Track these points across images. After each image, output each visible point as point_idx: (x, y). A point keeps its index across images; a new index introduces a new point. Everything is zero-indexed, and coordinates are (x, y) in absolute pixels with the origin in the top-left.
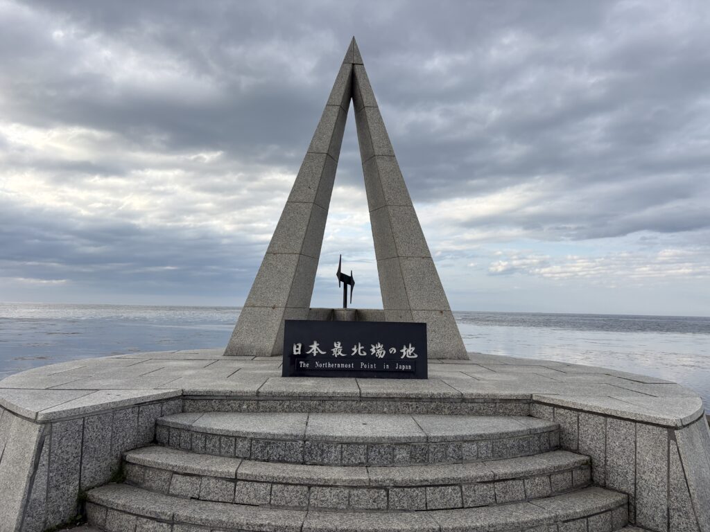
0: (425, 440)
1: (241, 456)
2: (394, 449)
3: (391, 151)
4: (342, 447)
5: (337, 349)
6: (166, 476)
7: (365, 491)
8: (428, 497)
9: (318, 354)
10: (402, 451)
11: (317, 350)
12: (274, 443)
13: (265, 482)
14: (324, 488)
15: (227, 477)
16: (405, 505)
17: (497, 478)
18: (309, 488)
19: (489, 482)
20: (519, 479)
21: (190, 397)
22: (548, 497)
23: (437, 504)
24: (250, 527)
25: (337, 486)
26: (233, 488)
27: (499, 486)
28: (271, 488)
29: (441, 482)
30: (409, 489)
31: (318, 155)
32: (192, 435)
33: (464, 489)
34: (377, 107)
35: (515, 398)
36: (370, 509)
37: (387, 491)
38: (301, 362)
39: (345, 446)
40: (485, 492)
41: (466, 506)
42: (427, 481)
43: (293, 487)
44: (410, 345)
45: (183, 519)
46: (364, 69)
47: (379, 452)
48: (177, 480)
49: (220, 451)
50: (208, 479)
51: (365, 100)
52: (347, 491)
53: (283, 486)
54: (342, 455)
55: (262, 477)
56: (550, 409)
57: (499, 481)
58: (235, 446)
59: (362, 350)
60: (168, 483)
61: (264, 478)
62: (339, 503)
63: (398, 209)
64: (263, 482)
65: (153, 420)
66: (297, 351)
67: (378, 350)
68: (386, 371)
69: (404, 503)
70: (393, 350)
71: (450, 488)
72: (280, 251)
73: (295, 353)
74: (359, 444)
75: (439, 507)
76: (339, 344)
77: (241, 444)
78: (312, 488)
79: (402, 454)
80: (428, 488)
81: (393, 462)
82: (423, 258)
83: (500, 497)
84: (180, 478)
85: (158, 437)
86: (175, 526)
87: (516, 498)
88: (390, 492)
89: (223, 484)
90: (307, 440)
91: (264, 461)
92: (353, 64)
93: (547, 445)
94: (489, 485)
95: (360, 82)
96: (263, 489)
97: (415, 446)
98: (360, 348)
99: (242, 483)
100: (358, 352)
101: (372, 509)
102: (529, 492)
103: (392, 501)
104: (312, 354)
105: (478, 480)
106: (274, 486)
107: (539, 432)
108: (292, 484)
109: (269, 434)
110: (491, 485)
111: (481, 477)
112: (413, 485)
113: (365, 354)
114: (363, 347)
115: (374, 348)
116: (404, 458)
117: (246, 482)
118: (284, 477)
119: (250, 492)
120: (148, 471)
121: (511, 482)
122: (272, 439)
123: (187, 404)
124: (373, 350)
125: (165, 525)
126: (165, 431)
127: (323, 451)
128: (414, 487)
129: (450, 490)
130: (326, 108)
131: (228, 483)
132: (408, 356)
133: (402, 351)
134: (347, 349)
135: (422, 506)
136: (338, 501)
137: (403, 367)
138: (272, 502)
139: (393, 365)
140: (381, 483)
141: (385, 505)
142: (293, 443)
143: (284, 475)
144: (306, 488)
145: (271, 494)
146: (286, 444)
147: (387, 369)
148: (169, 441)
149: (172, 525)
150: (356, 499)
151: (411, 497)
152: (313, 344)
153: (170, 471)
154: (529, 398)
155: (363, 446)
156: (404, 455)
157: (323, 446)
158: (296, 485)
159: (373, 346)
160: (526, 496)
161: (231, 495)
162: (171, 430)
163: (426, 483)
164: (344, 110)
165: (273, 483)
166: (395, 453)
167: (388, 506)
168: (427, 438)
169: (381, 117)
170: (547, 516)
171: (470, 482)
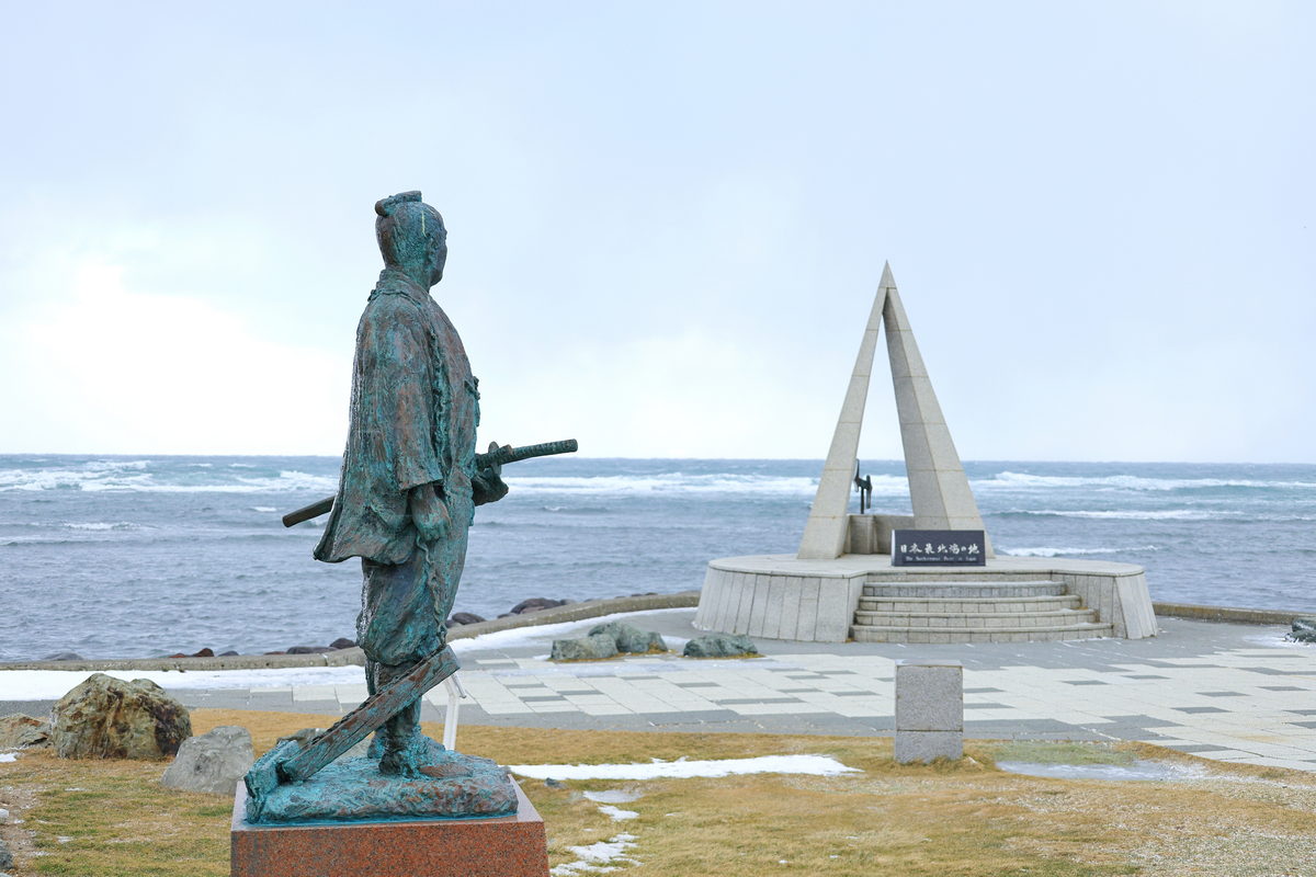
3: (925, 372)
5: (929, 548)
9: (917, 552)
11: (916, 549)
21: (872, 574)
31: (861, 378)
34: (911, 331)
38: (905, 557)
41: (1026, 611)
44: (975, 545)
46: (897, 293)
51: (900, 323)
52: (977, 605)
56: (1061, 575)
63: (933, 427)
66: (904, 550)
67: (955, 549)
68: (960, 562)
70: (964, 549)
72: (835, 468)
73: (903, 553)
76: (930, 545)
82: (956, 471)
92: (887, 288)
93: (1059, 592)
95: (894, 304)
100: (942, 550)
104: (913, 553)
107: (1054, 585)
113: (946, 551)
114: (945, 547)
124: (951, 549)
127: (960, 592)
132: (973, 552)
133: (969, 549)
134: (935, 549)
137: (971, 559)
139: (964, 557)
147: (960, 560)
152: (913, 546)
154: (1050, 570)
159: (951, 546)
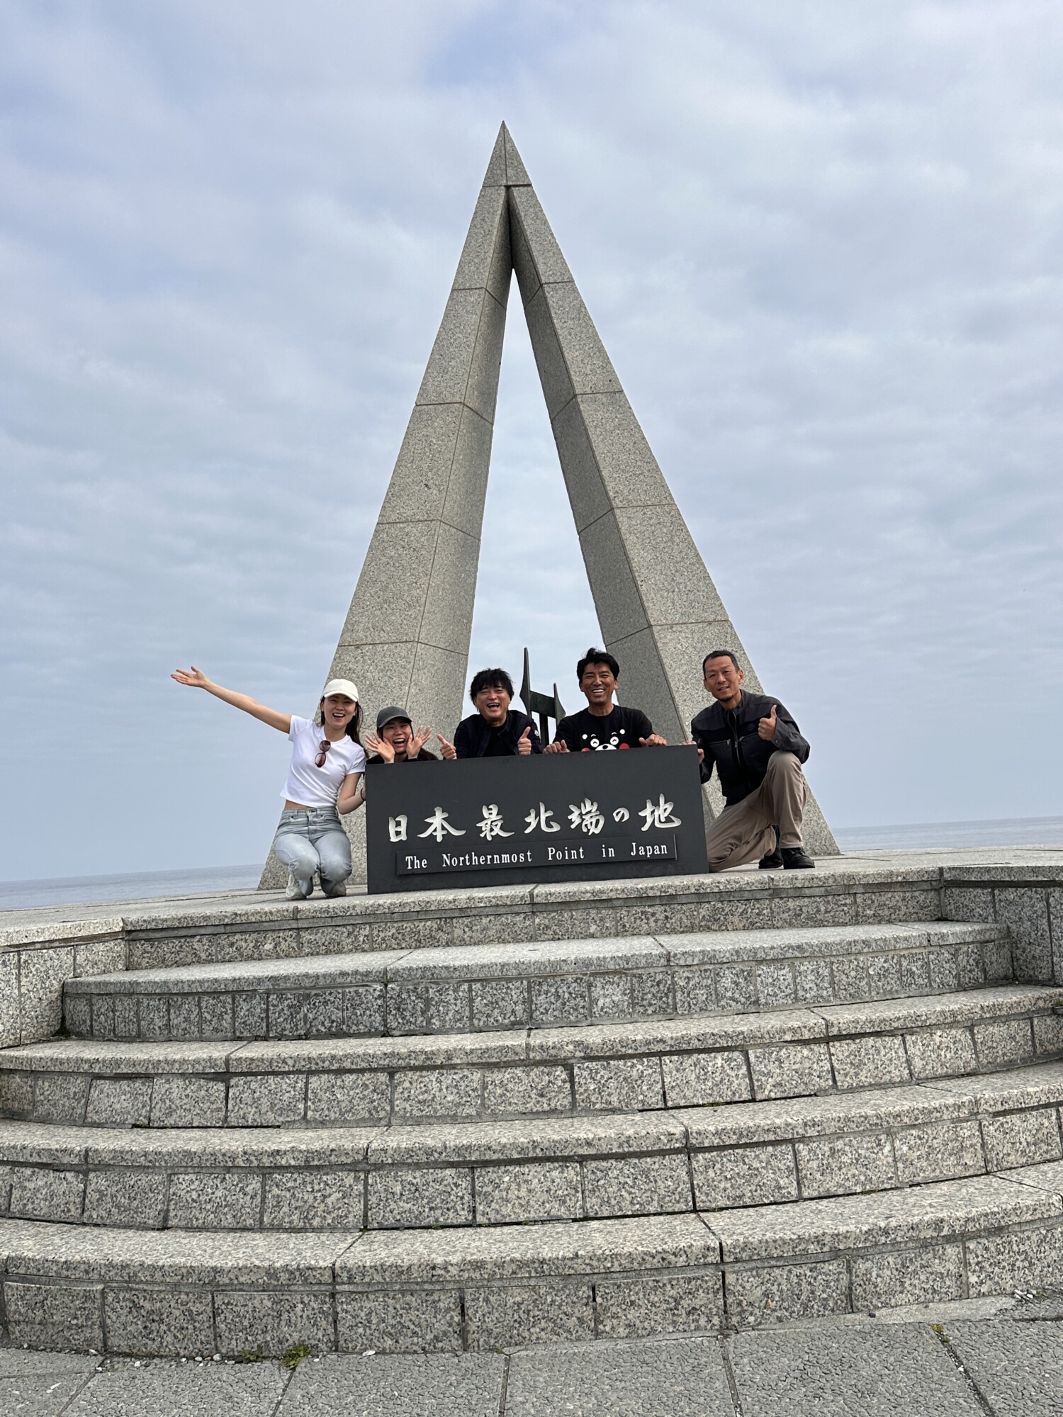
0: (663, 961)
1: (246, 1034)
2: (590, 985)
3: (613, 379)
4: (470, 990)
5: (491, 822)
6: (77, 1085)
7: (519, 1072)
8: (667, 1080)
9: (447, 836)
10: (610, 989)
11: (443, 828)
12: (317, 995)
13: (293, 1072)
14: (424, 1073)
15: (207, 1070)
16: (614, 1099)
17: (835, 1031)
18: (392, 1075)
19: (815, 1041)
20: (892, 1033)
21: (142, 935)
22: (969, 1075)
23: (689, 1093)
24: (252, 1158)
25: (454, 1067)
26: (223, 1095)
27: (839, 1049)
28: (307, 1084)
29: (696, 1044)
30: (621, 1062)
31: (440, 408)
32: (138, 1003)
33: (752, 1059)
34: (573, 281)
35: (900, 879)
36: (532, 1113)
37: (569, 1068)
38: (409, 858)
39: (477, 986)
40: (807, 1065)
41: (759, 1097)
42: (662, 1041)
43: (354, 1077)
44: (662, 800)
45: (107, 1158)
46: (534, 195)
47: (558, 996)
48: (101, 1092)
49: (201, 1031)
50: (168, 1081)
51: (541, 268)
52: (477, 1076)
53: (332, 1077)
54: (471, 1008)
55: (284, 1062)
56: (983, 895)
57: (840, 1037)
58: (234, 1012)
59: (548, 820)
60: (83, 1101)
61: (290, 1062)
62: (458, 1105)
63: (640, 515)
64: (289, 1073)
65: (56, 985)
66: (398, 833)
67: (587, 817)
68: (609, 862)
69: (609, 1095)
70: (622, 814)
71: (719, 1056)
72: (369, 640)
73: (394, 839)
74: (509, 980)
75: (695, 1101)
76: (495, 810)
77: (245, 1006)
78: (397, 1076)
79: (609, 995)
80: (666, 1058)
81: (591, 1014)
82: (710, 623)
83: (846, 1075)
84: (106, 1086)
85: (68, 1023)
86: (92, 1175)
87: (887, 1077)
88: (576, 1071)
89: (200, 1088)
90: (391, 981)
91: (299, 1038)
92: (508, 188)
93: (978, 973)
94: (815, 1048)
95: (528, 225)
96: (288, 1088)
97: (640, 976)
98: (543, 816)
99: (242, 1081)
100: (539, 823)
101: (538, 1112)
102: (918, 1064)
103: (582, 1090)
104: (432, 837)
105: (788, 1037)
106: (313, 1079)
107: (951, 940)
108: (350, 1071)
109: (307, 975)
110: (822, 1049)
111: (792, 1029)
112: (630, 1051)
113: (556, 828)
114: (550, 814)
115: (576, 812)
116: (615, 1005)
117: (249, 1078)
118: (333, 1057)
119: (259, 1099)
120: (40, 1083)
121: (871, 1041)
122: (314, 988)
123: (138, 952)
124: (574, 818)
125: (69, 1175)
126: (82, 1006)
127: (428, 1002)
128: (631, 1056)
129: (719, 1062)
130: (451, 299)
131: (211, 1084)
132: (657, 825)
133: (642, 814)
134: (512, 820)
135: (656, 1100)
136: (457, 1100)
137: (648, 851)
138: (310, 1113)
139: (623, 849)
140: (552, 1052)
141: (566, 1102)
142: (361, 990)
143: (333, 1052)
144: (383, 1077)
145: (306, 1099)
146: (343, 994)
147: (611, 858)
148: (91, 1026)
149: (86, 1174)
150: (499, 1091)
151: (625, 1079)
152: (434, 815)
153: (85, 1073)
154: (936, 876)
155: (518, 984)
156: (616, 999)
157: (427, 991)
158: (362, 1071)
159: (572, 808)
160: (911, 1074)
161: (219, 1109)
162: (94, 1001)
163: (660, 1047)
164: (500, 301)
165: (311, 1073)
166: (595, 995)
167: (574, 1103)
168: (668, 957)
169: (582, 305)
170: (950, 1101)
171: (769, 1043)
